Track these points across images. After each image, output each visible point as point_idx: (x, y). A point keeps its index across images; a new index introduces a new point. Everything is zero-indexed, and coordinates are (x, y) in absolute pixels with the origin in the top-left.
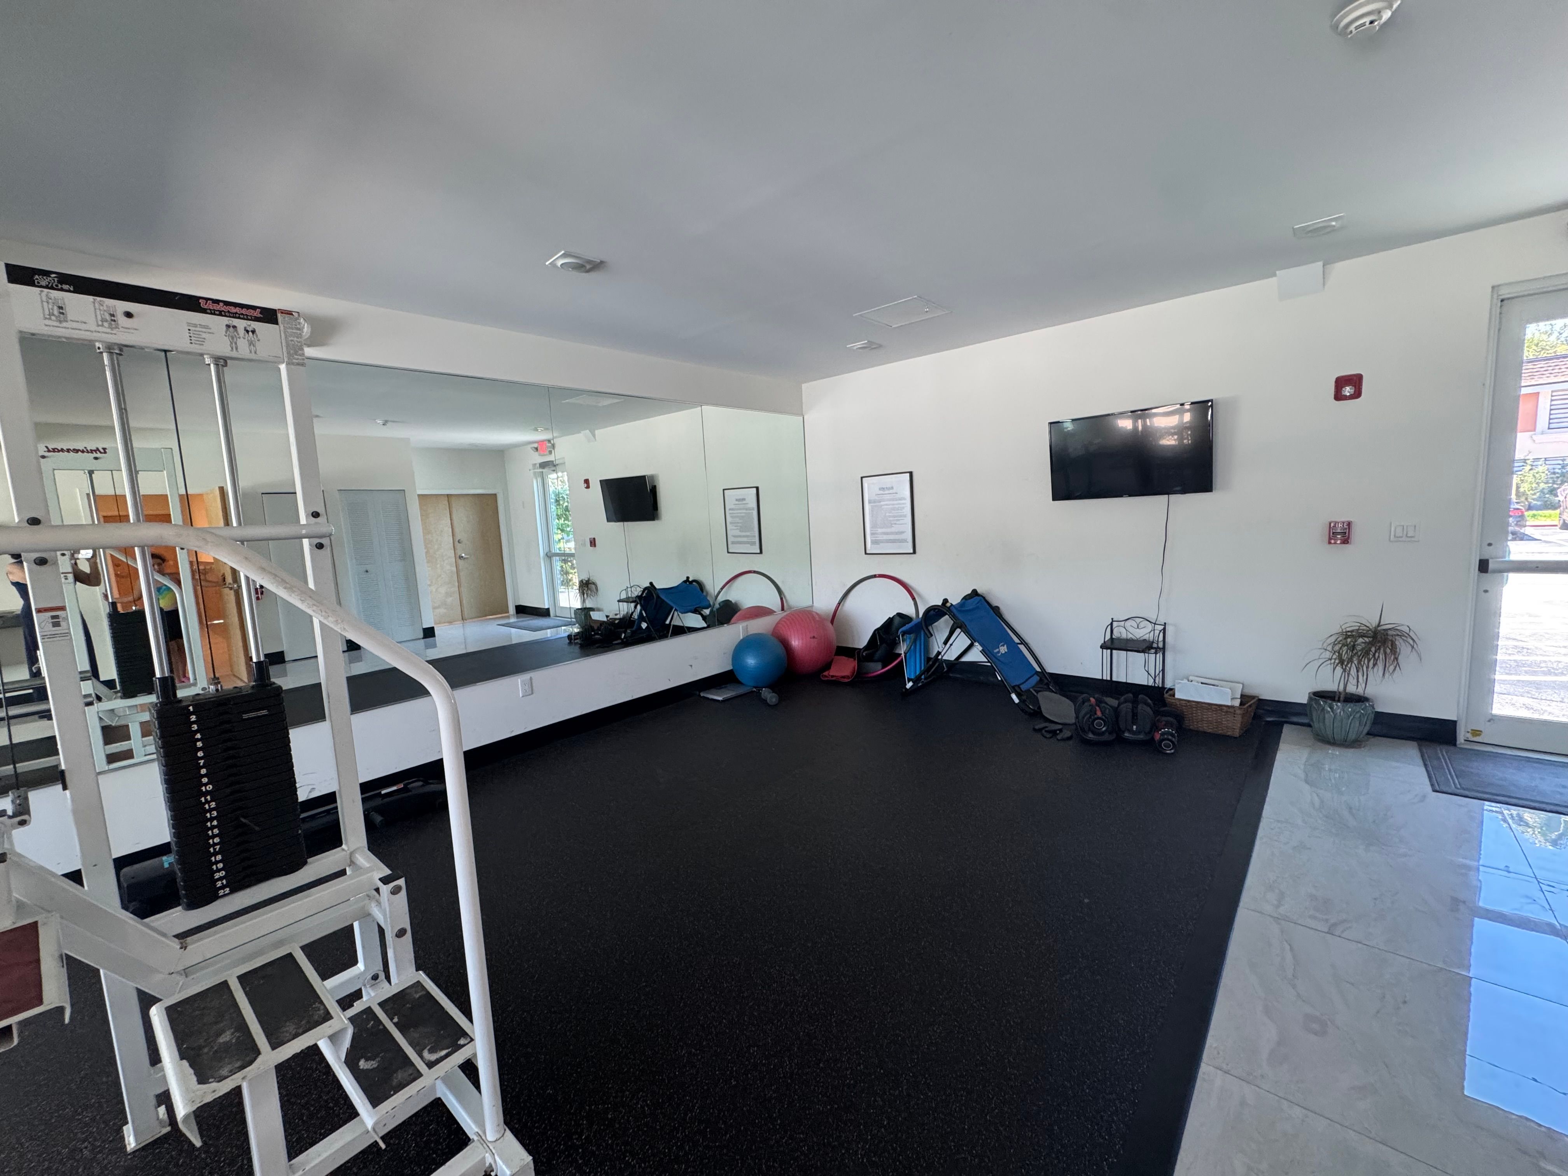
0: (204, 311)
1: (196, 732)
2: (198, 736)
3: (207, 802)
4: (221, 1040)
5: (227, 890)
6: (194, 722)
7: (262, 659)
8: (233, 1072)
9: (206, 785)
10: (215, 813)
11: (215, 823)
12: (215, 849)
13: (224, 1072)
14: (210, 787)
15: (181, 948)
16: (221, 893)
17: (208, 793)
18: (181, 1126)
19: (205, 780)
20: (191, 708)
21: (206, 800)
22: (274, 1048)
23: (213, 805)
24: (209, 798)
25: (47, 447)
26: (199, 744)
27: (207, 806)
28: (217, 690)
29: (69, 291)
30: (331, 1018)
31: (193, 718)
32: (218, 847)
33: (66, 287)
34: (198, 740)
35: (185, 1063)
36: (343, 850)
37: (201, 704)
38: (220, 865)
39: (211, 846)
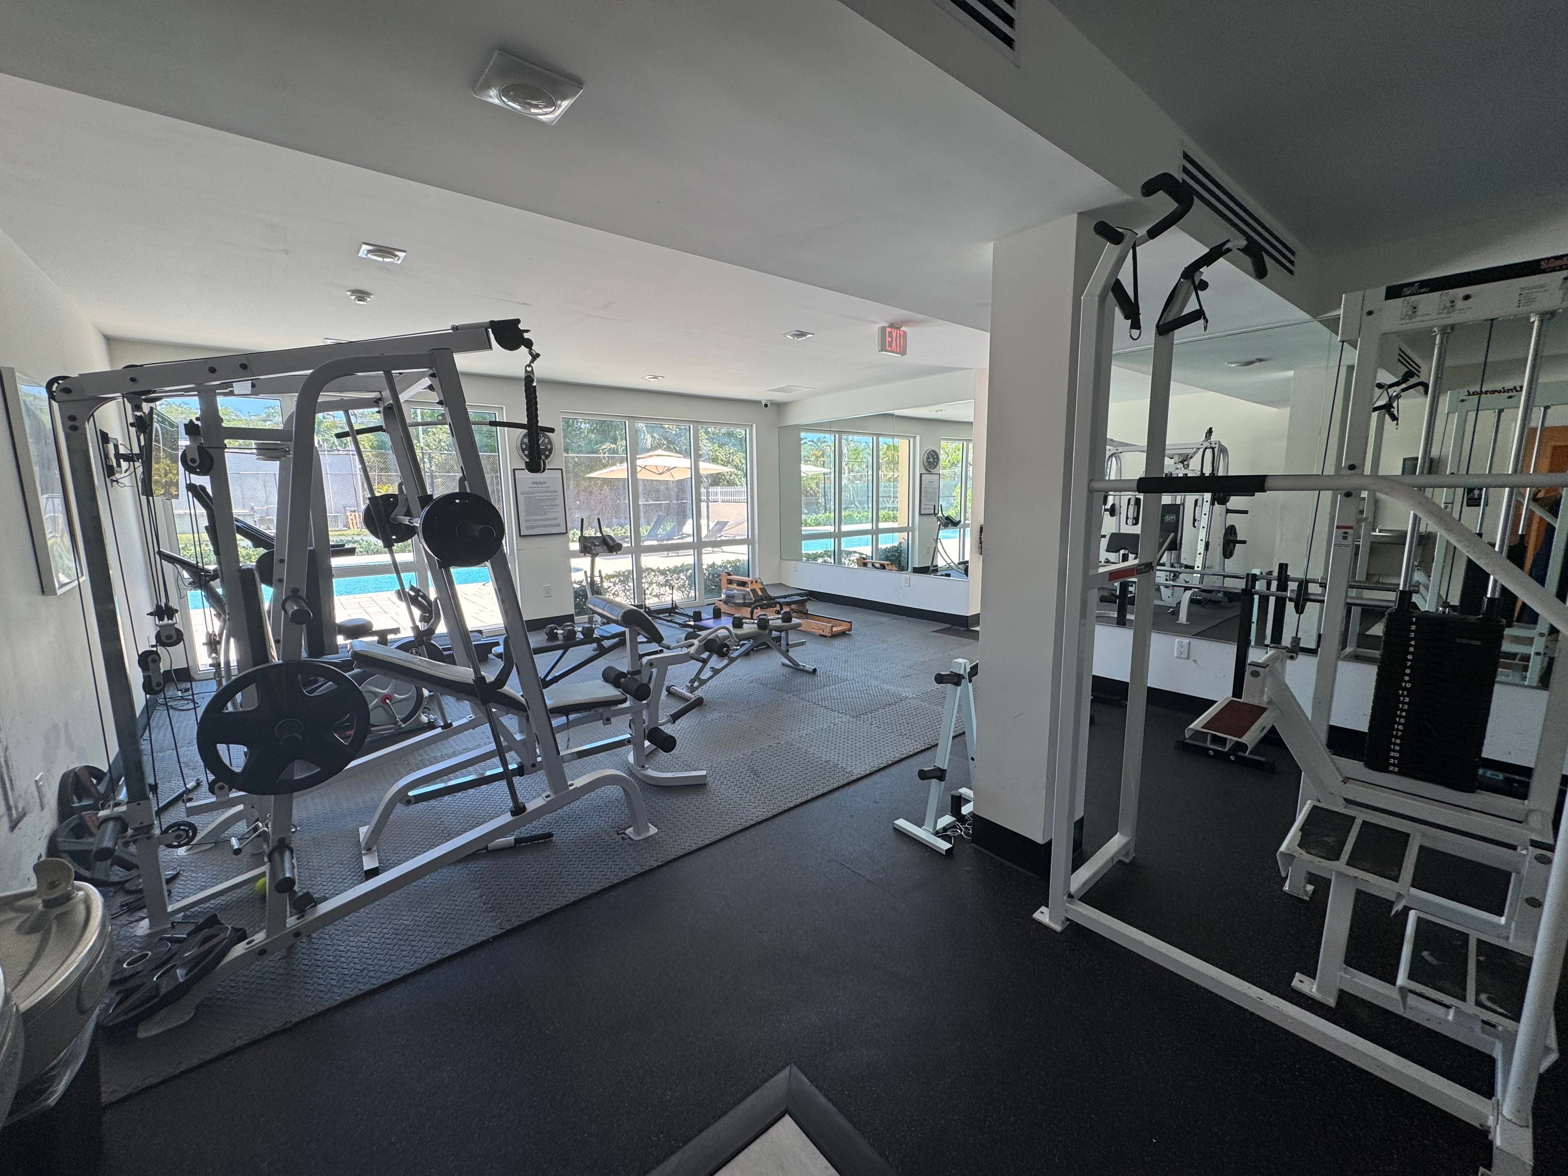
0: (1544, 271)
1: (1412, 639)
2: (1413, 643)
3: (1403, 695)
4: (1326, 839)
5: (1396, 769)
6: (1413, 631)
7: (1497, 596)
8: (1317, 855)
9: (1406, 682)
10: (1406, 707)
11: (1404, 714)
12: (1397, 734)
13: (1313, 852)
14: (1409, 685)
15: (1342, 781)
16: (1391, 768)
17: (1405, 689)
18: (1278, 854)
19: (1407, 678)
20: (1414, 619)
21: (1403, 693)
22: (1347, 864)
23: (1407, 700)
24: (1405, 693)
25: (1468, 391)
26: (1412, 649)
27: (1402, 698)
28: (1444, 612)
29: (1425, 293)
30: (1397, 881)
31: (1413, 627)
32: (1400, 733)
33: (1424, 290)
34: (1412, 645)
35: (1300, 833)
36: (1523, 804)
37: (1426, 618)
38: (1397, 748)
39: (1394, 729)
